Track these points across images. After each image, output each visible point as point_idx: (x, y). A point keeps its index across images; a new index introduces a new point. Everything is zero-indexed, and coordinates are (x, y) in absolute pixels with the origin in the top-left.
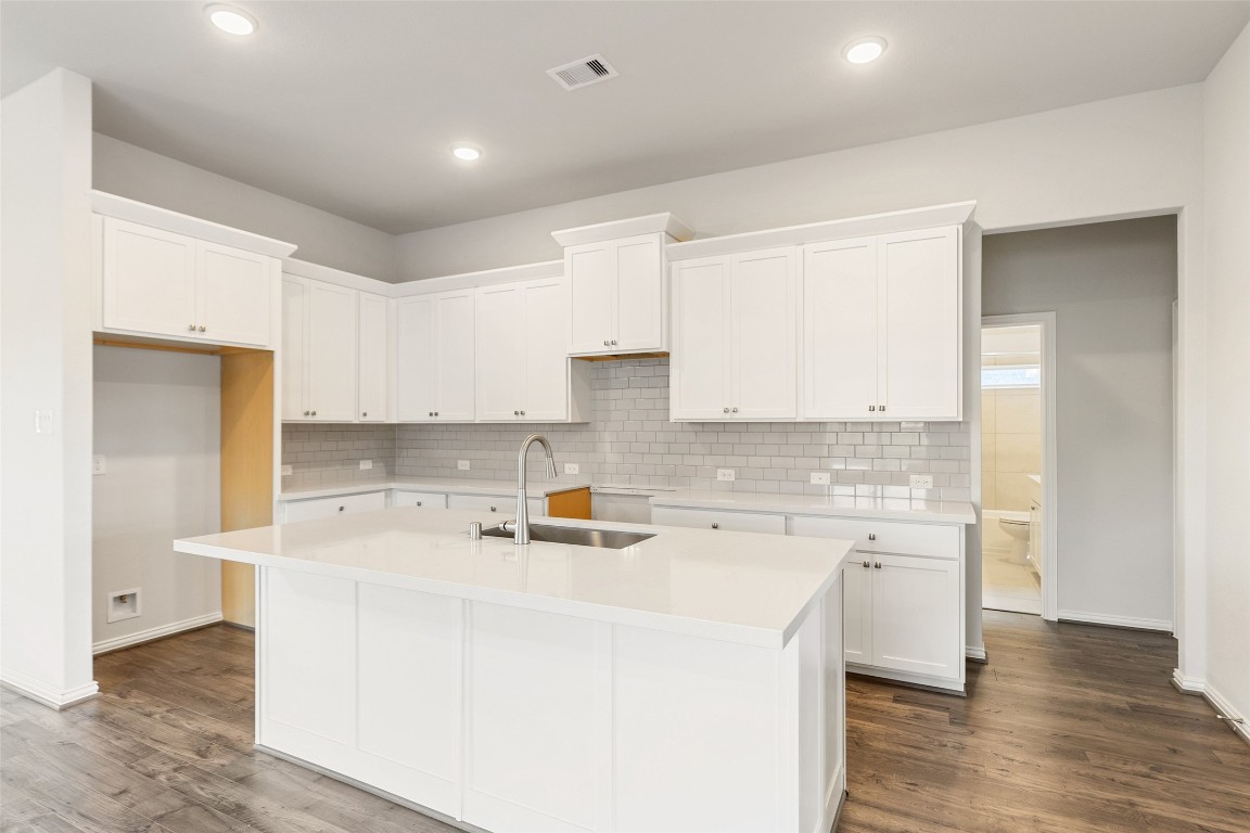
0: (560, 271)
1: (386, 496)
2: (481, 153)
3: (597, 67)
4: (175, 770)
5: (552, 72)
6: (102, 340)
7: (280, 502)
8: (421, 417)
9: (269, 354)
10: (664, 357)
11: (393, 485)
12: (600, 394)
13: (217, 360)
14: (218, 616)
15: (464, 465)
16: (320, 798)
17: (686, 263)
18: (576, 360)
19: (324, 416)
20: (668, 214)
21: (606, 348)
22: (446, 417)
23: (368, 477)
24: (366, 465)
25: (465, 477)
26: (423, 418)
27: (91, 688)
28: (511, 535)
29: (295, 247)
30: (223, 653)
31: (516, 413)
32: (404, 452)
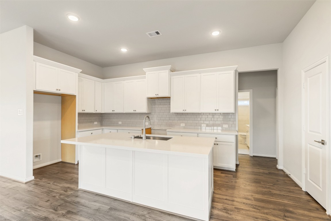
0: (145, 78)
1: (102, 130)
2: (127, 50)
3: (157, 33)
4: (60, 195)
5: (147, 33)
6: (35, 92)
7: (77, 132)
8: (110, 111)
9: (75, 96)
10: (169, 98)
11: (103, 128)
12: (154, 106)
13: (60, 97)
14: (60, 160)
15: (120, 123)
16: (98, 199)
17: (174, 77)
18: (148, 98)
19: (87, 111)
20: (171, 66)
21: (156, 96)
22: (116, 111)
23: (96, 126)
24: (96, 123)
25: (120, 126)
26: (111, 111)
27: (33, 178)
28: (142, 138)
29: (81, 70)
30: (64, 169)
31: (134, 111)
32: (105, 120)
